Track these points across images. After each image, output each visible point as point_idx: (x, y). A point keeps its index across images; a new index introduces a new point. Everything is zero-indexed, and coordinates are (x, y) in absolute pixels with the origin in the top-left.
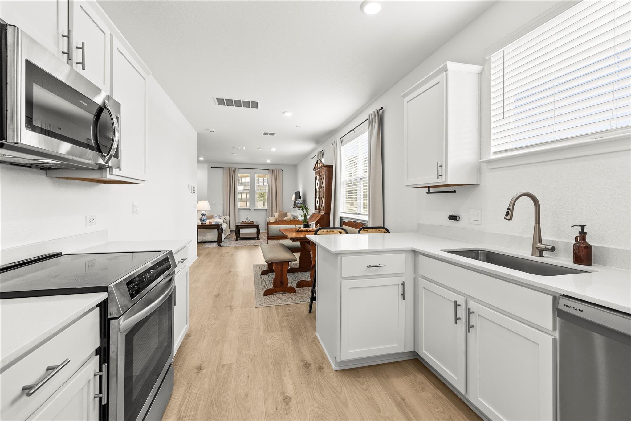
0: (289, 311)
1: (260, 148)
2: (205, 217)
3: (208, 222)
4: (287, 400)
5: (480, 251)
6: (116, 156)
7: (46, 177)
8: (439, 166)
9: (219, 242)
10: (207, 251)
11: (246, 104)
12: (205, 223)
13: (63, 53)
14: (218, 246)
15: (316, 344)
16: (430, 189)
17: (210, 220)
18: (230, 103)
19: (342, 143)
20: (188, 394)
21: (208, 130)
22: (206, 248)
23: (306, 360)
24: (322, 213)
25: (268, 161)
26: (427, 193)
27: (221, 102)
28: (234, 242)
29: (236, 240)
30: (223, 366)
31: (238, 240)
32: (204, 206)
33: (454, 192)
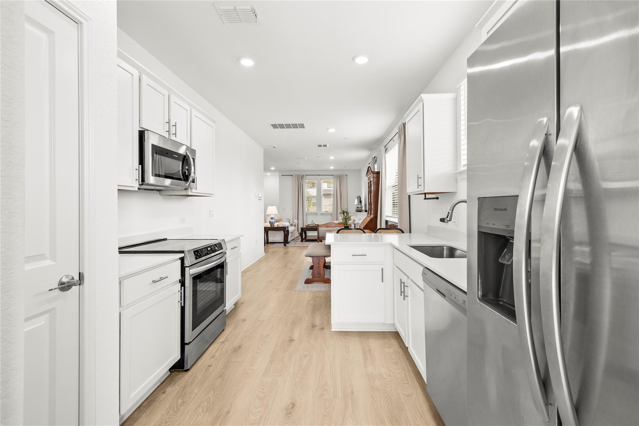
0: (319, 295)
1: (320, 157)
2: (274, 220)
3: (276, 225)
4: (291, 340)
5: (445, 247)
6: (193, 181)
7: (160, 195)
8: (419, 178)
9: (286, 242)
10: (273, 250)
11: (295, 126)
12: (274, 226)
13: (167, 131)
14: (284, 246)
15: (328, 316)
16: (426, 195)
17: (278, 223)
18: (282, 126)
19: (387, 151)
20: (234, 331)
21: (271, 146)
22: (274, 248)
23: (315, 324)
24: (372, 216)
25: (332, 168)
26: (424, 199)
27: (275, 126)
28: (299, 243)
29: (301, 242)
30: (259, 321)
31: (303, 242)
32: (273, 211)
33: (437, 198)
